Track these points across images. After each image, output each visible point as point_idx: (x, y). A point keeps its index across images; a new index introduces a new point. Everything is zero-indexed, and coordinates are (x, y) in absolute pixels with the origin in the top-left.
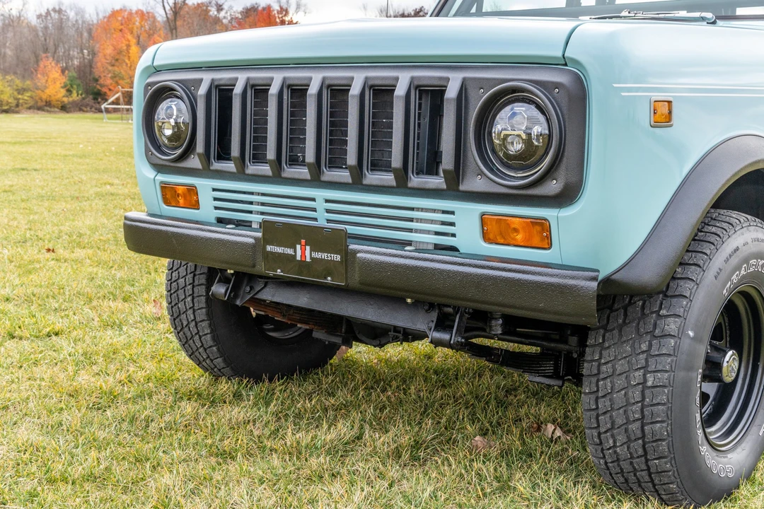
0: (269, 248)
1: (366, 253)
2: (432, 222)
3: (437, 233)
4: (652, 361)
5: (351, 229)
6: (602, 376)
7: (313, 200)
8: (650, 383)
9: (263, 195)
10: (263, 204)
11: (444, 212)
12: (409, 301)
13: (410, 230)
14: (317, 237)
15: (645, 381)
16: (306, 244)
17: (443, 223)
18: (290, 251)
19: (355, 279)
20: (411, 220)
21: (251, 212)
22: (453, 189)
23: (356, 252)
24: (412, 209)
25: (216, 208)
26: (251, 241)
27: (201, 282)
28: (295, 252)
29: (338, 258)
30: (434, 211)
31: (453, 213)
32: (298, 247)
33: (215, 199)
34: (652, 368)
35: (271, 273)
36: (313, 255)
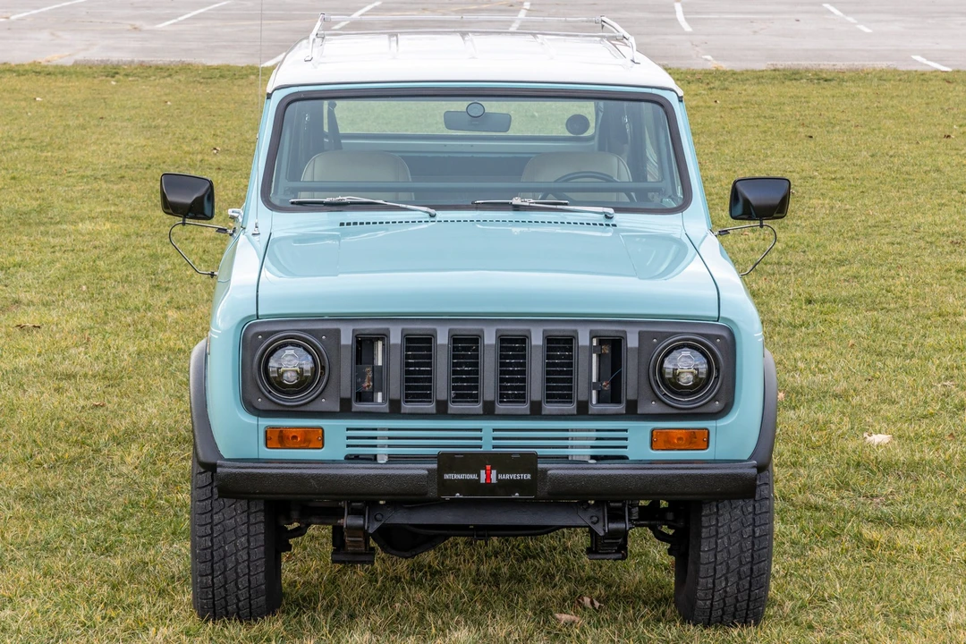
0: (447, 476)
1: (555, 470)
2: (587, 439)
3: (592, 447)
4: (757, 518)
5: (540, 452)
6: (719, 536)
7: (480, 430)
8: (757, 535)
11: (597, 430)
12: (592, 502)
13: (567, 447)
14: (500, 461)
15: (754, 532)
16: (492, 469)
17: (597, 439)
18: (474, 477)
19: (543, 490)
21: (375, 446)
22: (632, 412)
23: (545, 470)
25: (348, 446)
28: (479, 476)
29: (529, 476)
30: (589, 430)
31: (626, 430)
32: (483, 472)
33: (348, 438)
34: (757, 523)
35: (448, 498)
36: (500, 477)
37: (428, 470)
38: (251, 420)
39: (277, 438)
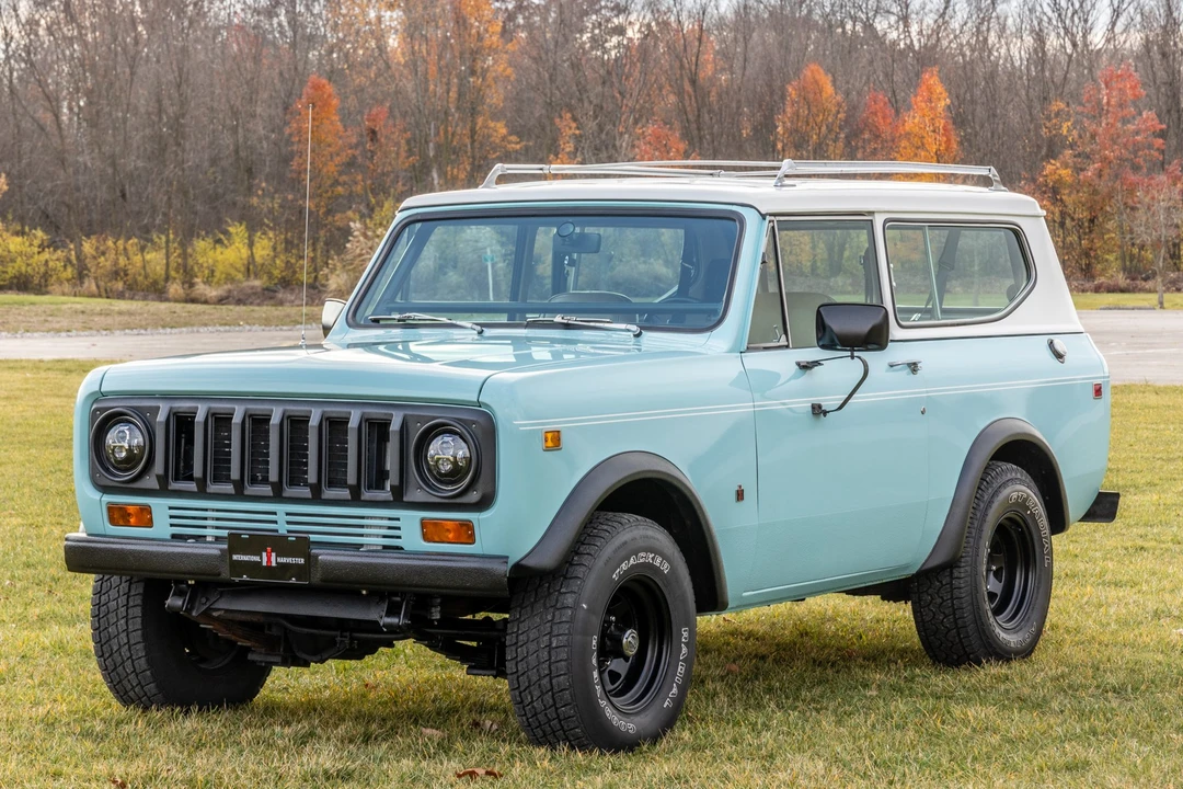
0: (235, 557)
1: (325, 556)
2: (380, 527)
3: (384, 537)
4: (555, 627)
6: (520, 644)
7: (275, 513)
8: (554, 645)
9: (218, 510)
10: (218, 519)
11: (390, 519)
12: (364, 592)
13: (362, 535)
14: (279, 543)
15: (551, 643)
16: (272, 551)
17: (390, 528)
18: (257, 559)
19: (316, 577)
20: (362, 526)
21: (205, 527)
22: (398, 500)
23: (317, 555)
24: (363, 518)
25: (172, 525)
26: (217, 552)
27: (136, 603)
28: (261, 558)
29: (302, 561)
30: (382, 518)
31: (398, 519)
32: (264, 554)
33: (171, 517)
34: (555, 633)
35: (237, 580)
36: (279, 559)
37: (221, 550)
38: (96, 495)
39: (118, 515)
